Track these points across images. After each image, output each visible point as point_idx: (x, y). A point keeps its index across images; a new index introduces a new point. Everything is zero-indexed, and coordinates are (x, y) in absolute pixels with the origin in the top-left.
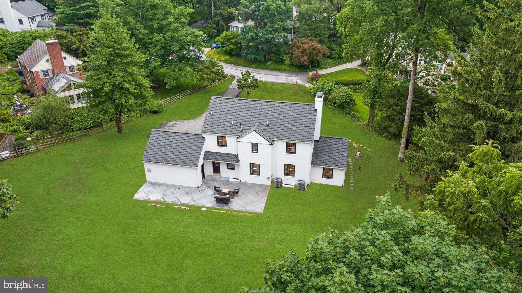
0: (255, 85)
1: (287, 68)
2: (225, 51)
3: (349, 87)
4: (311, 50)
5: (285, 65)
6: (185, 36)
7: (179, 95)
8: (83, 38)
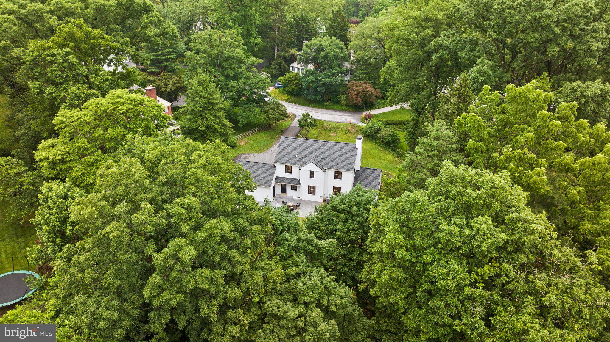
0: (314, 124)
1: (343, 108)
2: (287, 91)
3: (397, 127)
4: (365, 93)
5: (341, 105)
6: (255, 83)
7: (248, 132)
8: (168, 81)
